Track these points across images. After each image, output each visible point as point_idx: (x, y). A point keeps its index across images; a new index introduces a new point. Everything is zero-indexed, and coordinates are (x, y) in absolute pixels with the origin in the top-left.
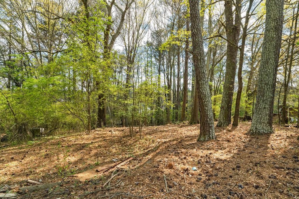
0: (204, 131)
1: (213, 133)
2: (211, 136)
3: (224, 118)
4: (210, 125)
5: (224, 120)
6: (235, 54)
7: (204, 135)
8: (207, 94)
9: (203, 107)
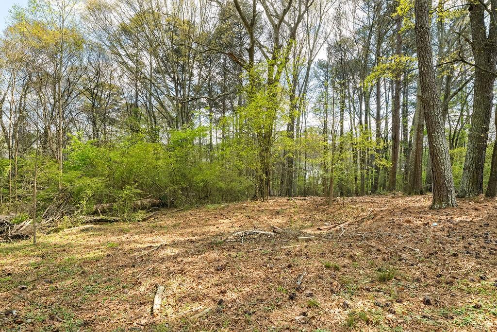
0: (440, 197)
1: (453, 200)
2: (450, 203)
3: (470, 185)
4: (449, 189)
5: (470, 188)
6: (489, 84)
7: (440, 201)
8: (443, 150)
9: (438, 166)
